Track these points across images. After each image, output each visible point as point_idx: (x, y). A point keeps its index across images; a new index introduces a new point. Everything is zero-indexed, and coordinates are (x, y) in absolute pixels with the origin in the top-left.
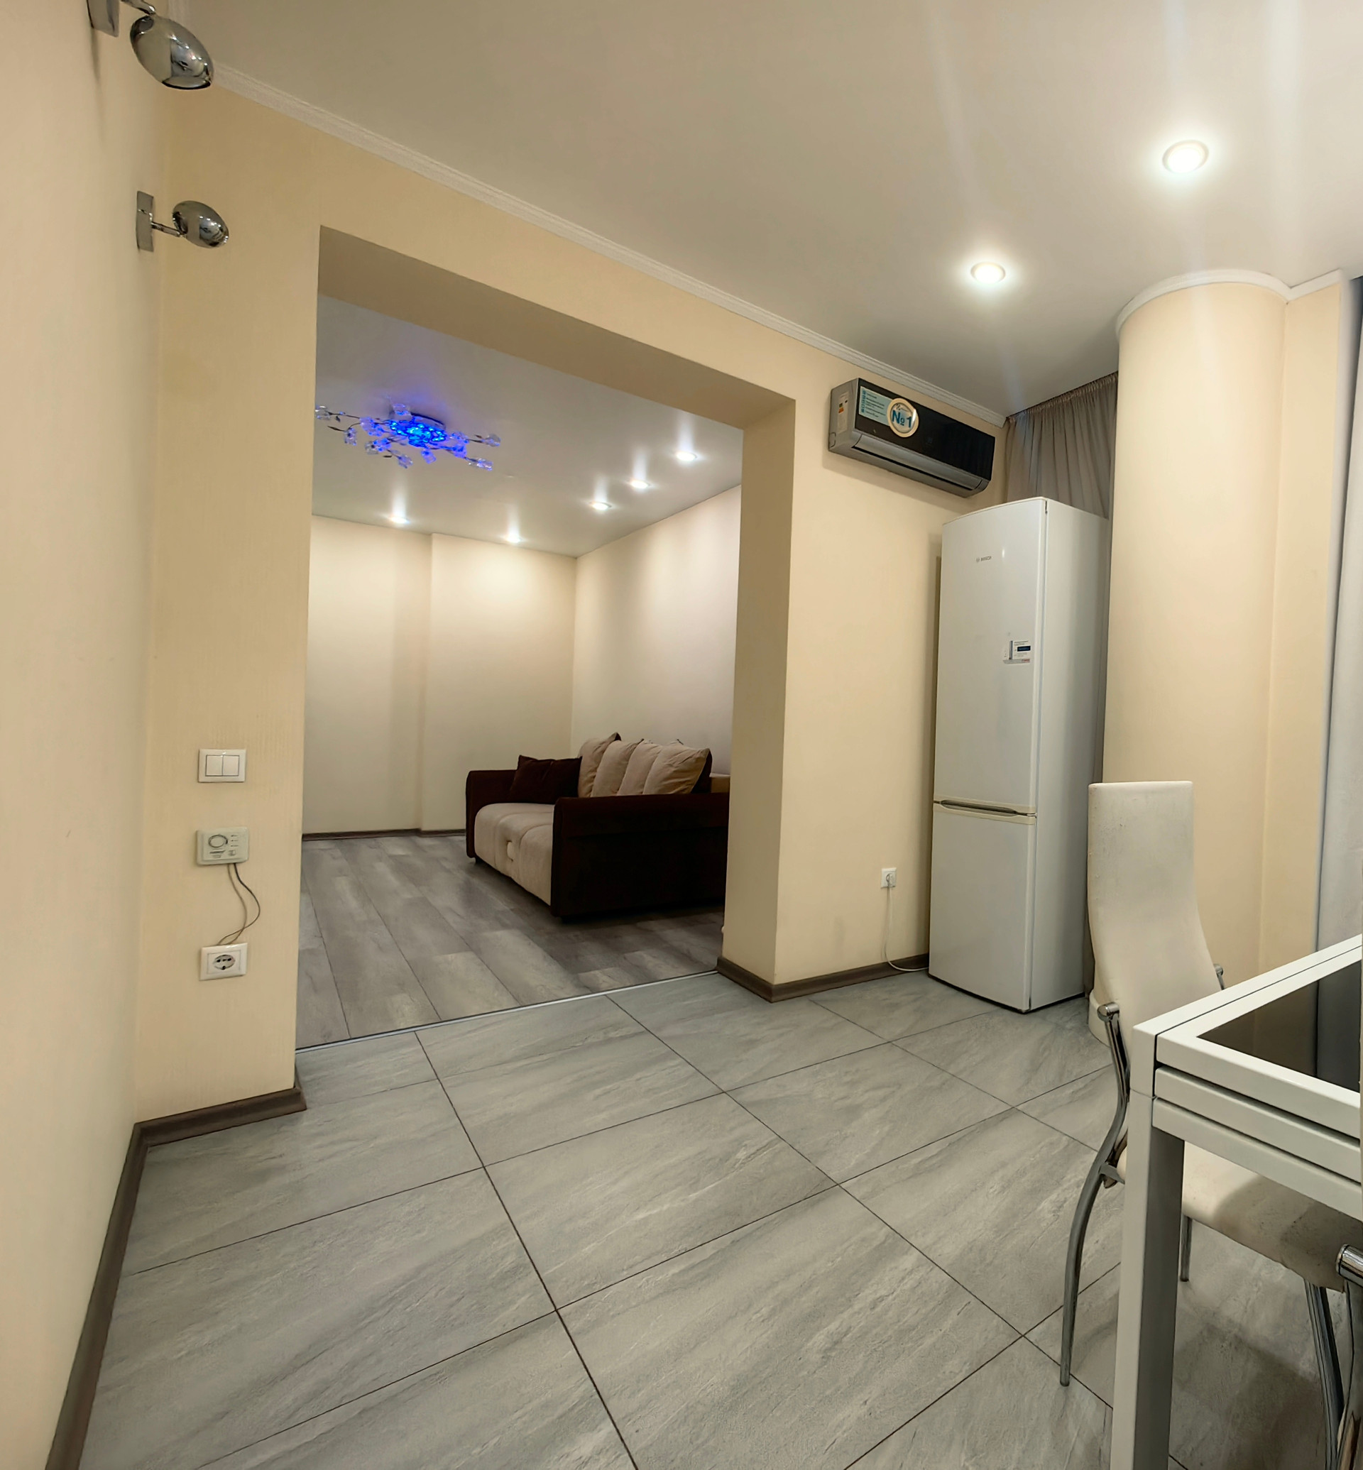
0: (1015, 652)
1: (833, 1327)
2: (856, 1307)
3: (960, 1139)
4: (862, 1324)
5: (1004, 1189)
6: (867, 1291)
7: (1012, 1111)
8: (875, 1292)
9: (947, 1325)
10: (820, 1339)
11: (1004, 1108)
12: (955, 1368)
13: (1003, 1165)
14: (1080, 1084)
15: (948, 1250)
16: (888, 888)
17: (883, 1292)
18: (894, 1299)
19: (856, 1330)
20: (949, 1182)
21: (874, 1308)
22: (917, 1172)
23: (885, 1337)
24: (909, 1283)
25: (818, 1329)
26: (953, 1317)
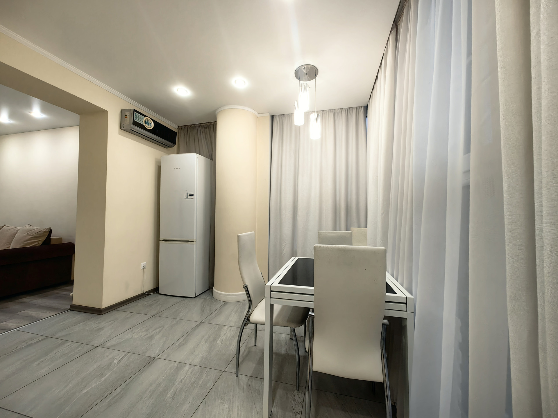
0: (189, 196)
1: (172, 391)
2: (176, 384)
3: (188, 335)
4: (180, 387)
5: (206, 342)
6: (178, 379)
7: (200, 323)
8: (180, 378)
9: (204, 377)
10: (169, 395)
11: (198, 323)
12: (210, 385)
13: (204, 337)
14: (216, 312)
15: (197, 361)
16: (144, 269)
17: (182, 378)
18: (187, 377)
19: (179, 388)
20: (190, 346)
21: (182, 382)
22: (179, 346)
23: (188, 387)
24: (189, 372)
25: (168, 393)
26: (205, 375)
